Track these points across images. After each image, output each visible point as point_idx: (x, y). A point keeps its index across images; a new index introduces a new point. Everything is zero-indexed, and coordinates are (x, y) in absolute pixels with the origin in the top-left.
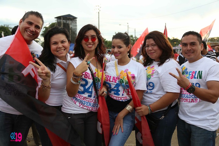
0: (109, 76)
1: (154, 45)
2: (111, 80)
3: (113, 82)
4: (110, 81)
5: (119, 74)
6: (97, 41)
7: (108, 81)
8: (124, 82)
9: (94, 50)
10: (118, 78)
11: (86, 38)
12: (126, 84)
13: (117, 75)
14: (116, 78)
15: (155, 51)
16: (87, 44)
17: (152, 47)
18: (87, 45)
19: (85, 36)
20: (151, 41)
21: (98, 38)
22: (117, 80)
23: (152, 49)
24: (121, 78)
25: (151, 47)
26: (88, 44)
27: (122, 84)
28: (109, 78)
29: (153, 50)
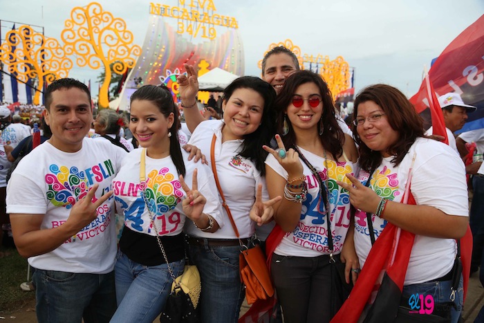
0: (119, 182)
1: (377, 116)
2: (126, 191)
3: (129, 195)
4: (122, 194)
5: (147, 176)
6: (320, 107)
7: (118, 194)
8: (155, 197)
9: (313, 126)
10: (141, 186)
11: (296, 100)
12: (158, 202)
13: (142, 179)
14: (138, 186)
15: (380, 129)
16: (298, 114)
17: (371, 120)
18: (299, 116)
19: (296, 97)
20: (370, 107)
21: (323, 100)
22: (139, 190)
23: (370, 126)
24: (148, 187)
25: (369, 120)
26: (301, 113)
27: (149, 200)
28: (120, 188)
29: (374, 128)
